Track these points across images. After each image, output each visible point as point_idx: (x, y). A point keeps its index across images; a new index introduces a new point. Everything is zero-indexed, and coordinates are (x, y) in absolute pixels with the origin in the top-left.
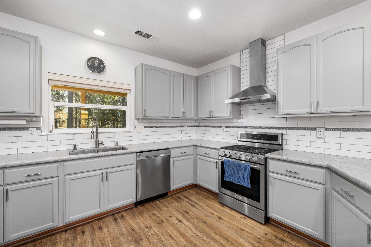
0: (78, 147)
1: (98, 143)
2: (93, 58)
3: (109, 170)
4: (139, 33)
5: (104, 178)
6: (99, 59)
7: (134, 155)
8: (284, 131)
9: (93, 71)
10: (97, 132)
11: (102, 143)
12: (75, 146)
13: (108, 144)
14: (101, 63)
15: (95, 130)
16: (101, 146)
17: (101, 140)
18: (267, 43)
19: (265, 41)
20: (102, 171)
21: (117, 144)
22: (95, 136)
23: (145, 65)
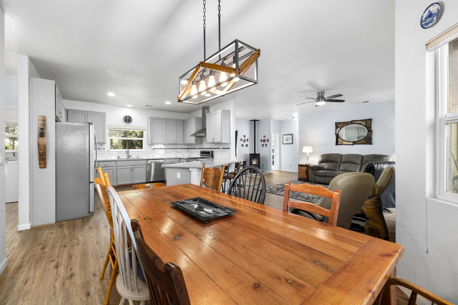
0: (120, 158)
1: (129, 156)
2: (126, 116)
3: (134, 167)
4: (146, 106)
5: (132, 170)
6: (129, 116)
7: (145, 161)
8: (213, 150)
9: (126, 122)
10: (128, 151)
11: (131, 156)
12: (119, 157)
13: (134, 157)
14: (130, 117)
15: (127, 150)
16: (130, 157)
17: (130, 155)
18: (210, 108)
19: (209, 107)
20: (131, 167)
21: (138, 157)
22: (127, 153)
23: (152, 117)
